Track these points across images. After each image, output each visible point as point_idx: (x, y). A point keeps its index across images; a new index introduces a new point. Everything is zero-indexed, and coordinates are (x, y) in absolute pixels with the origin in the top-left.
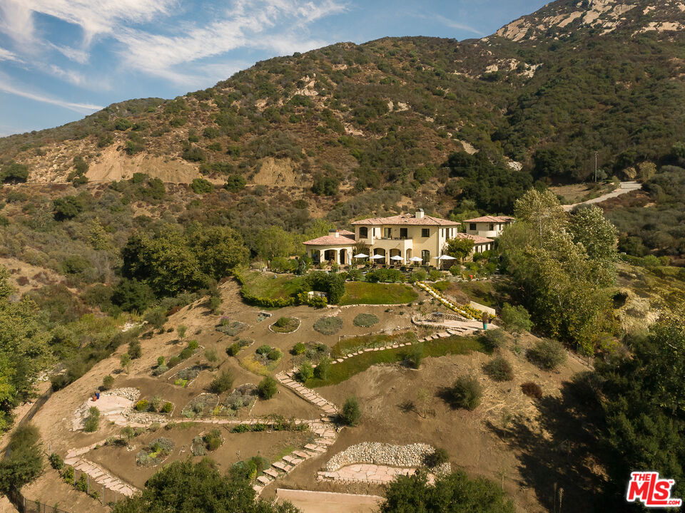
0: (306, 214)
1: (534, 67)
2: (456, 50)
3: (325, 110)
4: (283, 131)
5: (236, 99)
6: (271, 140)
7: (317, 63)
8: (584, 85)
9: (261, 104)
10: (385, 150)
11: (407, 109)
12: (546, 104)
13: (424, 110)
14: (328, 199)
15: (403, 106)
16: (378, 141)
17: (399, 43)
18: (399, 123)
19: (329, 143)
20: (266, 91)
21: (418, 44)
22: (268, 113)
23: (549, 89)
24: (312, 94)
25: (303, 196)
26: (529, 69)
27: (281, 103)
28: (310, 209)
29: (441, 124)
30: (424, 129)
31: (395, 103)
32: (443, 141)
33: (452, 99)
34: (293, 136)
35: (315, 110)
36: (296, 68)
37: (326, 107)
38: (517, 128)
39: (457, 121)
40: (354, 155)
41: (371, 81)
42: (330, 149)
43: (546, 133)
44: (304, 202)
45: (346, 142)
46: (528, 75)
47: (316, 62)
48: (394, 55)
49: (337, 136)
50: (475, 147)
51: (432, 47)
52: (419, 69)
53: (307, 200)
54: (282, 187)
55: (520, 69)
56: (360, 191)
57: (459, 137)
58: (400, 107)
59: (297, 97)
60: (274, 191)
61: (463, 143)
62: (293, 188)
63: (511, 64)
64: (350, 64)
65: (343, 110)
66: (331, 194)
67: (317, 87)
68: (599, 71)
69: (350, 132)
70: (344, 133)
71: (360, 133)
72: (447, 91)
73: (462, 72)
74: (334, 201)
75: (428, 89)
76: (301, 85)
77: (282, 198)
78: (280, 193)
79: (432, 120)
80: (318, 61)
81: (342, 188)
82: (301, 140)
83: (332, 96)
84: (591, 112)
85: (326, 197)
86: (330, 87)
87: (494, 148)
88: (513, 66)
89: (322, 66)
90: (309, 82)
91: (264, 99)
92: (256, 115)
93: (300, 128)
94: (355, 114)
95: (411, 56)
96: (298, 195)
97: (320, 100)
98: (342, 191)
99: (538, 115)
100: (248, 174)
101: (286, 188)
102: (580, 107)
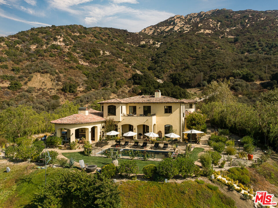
0: (58, 103)
1: (159, 43)
2: (127, 34)
3: (68, 52)
4: (46, 60)
5: (19, 44)
6: (39, 64)
7: (64, 31)
8: (183, 49)
9: (33, 47)
10: (100, 72)
11: (109, 54)
12: (169, 56)
13: (117, 55)
14: (71, 95)
15: (108, 53)
16: (96, 68)
17: (102, 29)
18: (106, 60)
19: (71, 68)
20: (36, 41)
21: (111, 30)
22: (37, 52)
23: (169, 51)
24: (62, 45)
25: (57, 93)
26: (157, 44)
27: (44, 47)
28: (60, 100)
29: (125, 62)
30: (118, 63)
31: (103, 51)
32: (128, 69)
33: (128, 53)
34: (51, 63)
35: (64, 52)
36: (53, 32)
37: (69, 51)
38: (159, 65)
39: (133, 61)
40: (84, 74)
41: (91, 42)
42: (71, 70)
43: (171, 67)
44: (57, 96)
45: (80, 68)
46: (157, 46)
47: (63, 30)
48: (100, 33)
49: (75, 65)
50: (142, 72)
51: (117, 32)
52: (112, 40)
53: (59, 95)
54: (44, 88)
55: (154, 44)
56: (89, 91)
57: (134, 68)
58: (106, 53)
59: (54, 45)
60: (39, 90)
61: (136, 70)
62: (51, 89)
63: (150, 41)
64: (81, 33)
65: (78, 53)
66: (73, 92)
67: (64, 41)
68: (188, 44)
69: (82, 63)
70: (79, 64)
71: (87, 64)
72: (126, 49)
73: (130, 43)
74: (74, 96)
75: (117, 48)
76: (55, 39)
77: (44, 94)
78: (43, 91)
79: (121, 60)
80: (65, 30)
81: (78, 89)
82: (56, 65)
83: (72, 46)
84: (188, 60)
85: (70, 94)
86: (71, 42)
87: (150, 73)
88: (151, 42)
89: (67, 32)
90: (60, 39)
91: (35, 45)
92: (30, 52)
93: (55, 60)
94: (84, 55)
95: (108, 34)
96: (54, 93)
97: (66, 47)
98: (79, 91)
99: (167, 60)
100: (24, 81)
101: (47, 89)
102: (183, 58)
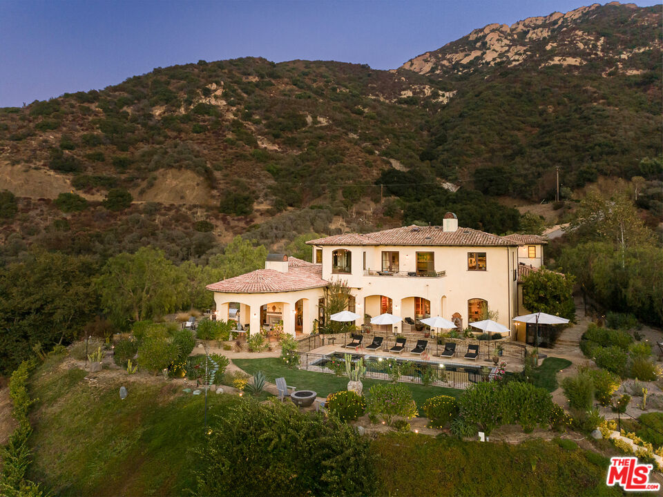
0: (212, 239)
1: (447, 94)
2: (369, 75)
3: (234, 120)
4: (183, 141)
5: (127, 104)
6: (169, 150)
7: (225, 73)
8: (507, 107)
9: (158, 112)
10: (306, 166)
11: (326, 124)
12: (473, 124)
13: (346, 126)
14: (239, 220)
15: (323, 121)
16: (297, 156)
17: (311, 66)
18: (320, 138)
19: (239, 157)
20: (163, 97)
21: (331, 67)
22: (166, 121)
23: (472, 111)
24: (220, 104)
25: (208, 217)
26: (443, 96)
27: (182, 111)
28: (215, 233)
29: (365, 141)
30: (348, 145)
31: (314, 117)
32: (371, 158)
33: (372, 118)
34: (196, 147)
35: (223, 120)
36: (201, 76)
37: (236, 118)
38: (446, 147)
39: (382, 139)
40: (268, 171)
41: (285, 95)
42: (240, 163)
43: (478, 154)
44: (207, 223)
45: (260, 157)
46: (442, 102)
47: (223, 71)
48: (307, 75)
49: (249, 150)
50: (405, 165)
51: (344, 72)
52: (334, 90)
53: (214, 222)
54: (180, 206)
55: (435, 95)
56: (280, 211)
57: (386, 154)
58: (320, 122)
59: (202, 106)
60: (169, 209)
61: (392, 161)
62: (195, 206)
63: (425, 90)
64: (262, 77)
65: (256, 123)
66: (243, 213)
67: (225, 96)
68: (521, 95)
69: (264, 146)
70: (257, 147)
71: (276, 147)
72: (366, 110)
73: (377, 95)
74: (247, 223)
75: (347, 108)
76: (207, 93)
77: (180, 219)
78: (177, 212)
79: (355, 136)
80: (226, 71)
81: (256, 207)
82: (206, 152)
83: (243, 107)
84: (520, 134)
85: (236, 218)
86: (242, 99)
87: (424, 166)
88: (428, 91)
89: (231, 76)
90: (215, 90)
91: (162, 106)
92: (151, 123)
93: (204, 140)
94: (268, 126)
95: (325, 77)
96: (200, 215)
97: (228, 110)
98: (258, 211)
99: (467, 135)
100: (139, 189)
101: (185, 206)
102: (507, 128)
